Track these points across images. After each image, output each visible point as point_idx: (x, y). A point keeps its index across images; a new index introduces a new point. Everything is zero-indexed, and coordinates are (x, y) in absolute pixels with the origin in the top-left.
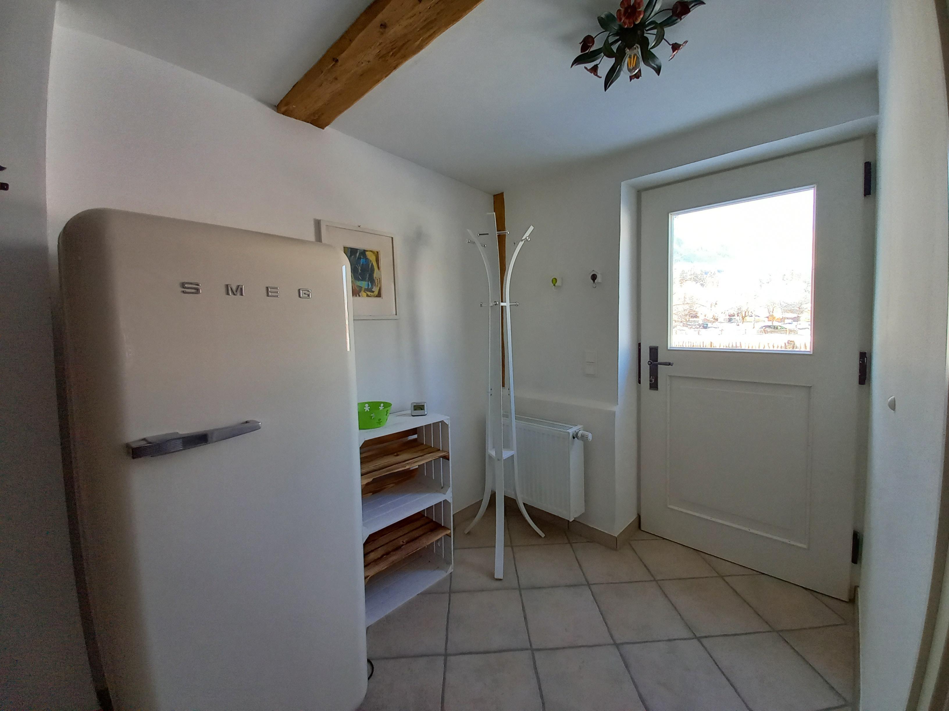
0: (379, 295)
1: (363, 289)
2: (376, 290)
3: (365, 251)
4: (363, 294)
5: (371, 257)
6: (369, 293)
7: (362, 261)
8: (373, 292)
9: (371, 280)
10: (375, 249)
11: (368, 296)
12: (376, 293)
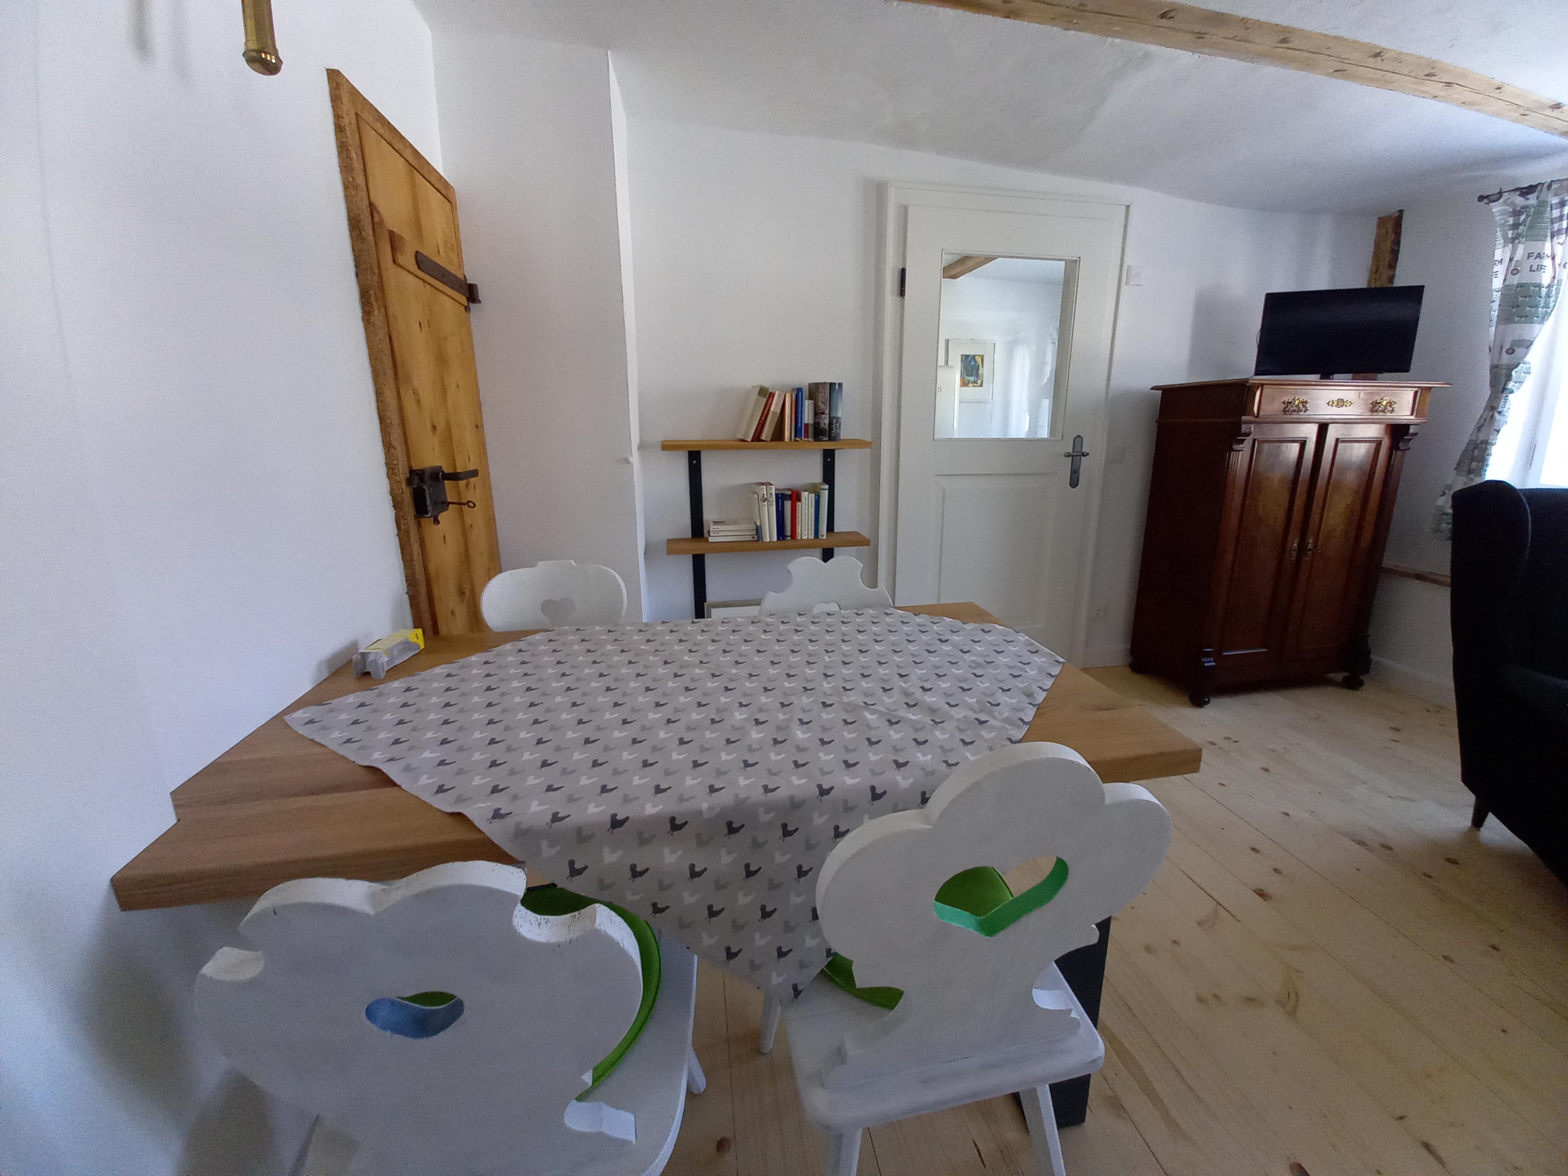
0: (981, 385)
1: (971, 382)
2: (979, 382)
3: (974, 356)
4: (971, 385)
5: (978, 359)
6: (975, 385)
7: (973, 363)
8: (977, 383)
9: (977, 375)
10: (981, 353)
11: (973, 386)
12: (979, 384)
